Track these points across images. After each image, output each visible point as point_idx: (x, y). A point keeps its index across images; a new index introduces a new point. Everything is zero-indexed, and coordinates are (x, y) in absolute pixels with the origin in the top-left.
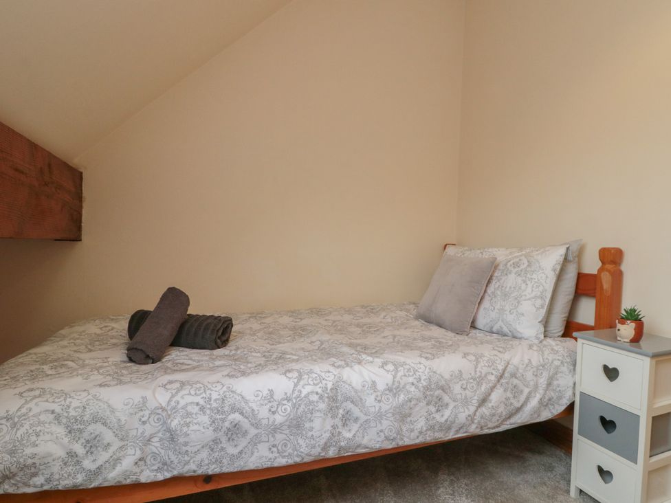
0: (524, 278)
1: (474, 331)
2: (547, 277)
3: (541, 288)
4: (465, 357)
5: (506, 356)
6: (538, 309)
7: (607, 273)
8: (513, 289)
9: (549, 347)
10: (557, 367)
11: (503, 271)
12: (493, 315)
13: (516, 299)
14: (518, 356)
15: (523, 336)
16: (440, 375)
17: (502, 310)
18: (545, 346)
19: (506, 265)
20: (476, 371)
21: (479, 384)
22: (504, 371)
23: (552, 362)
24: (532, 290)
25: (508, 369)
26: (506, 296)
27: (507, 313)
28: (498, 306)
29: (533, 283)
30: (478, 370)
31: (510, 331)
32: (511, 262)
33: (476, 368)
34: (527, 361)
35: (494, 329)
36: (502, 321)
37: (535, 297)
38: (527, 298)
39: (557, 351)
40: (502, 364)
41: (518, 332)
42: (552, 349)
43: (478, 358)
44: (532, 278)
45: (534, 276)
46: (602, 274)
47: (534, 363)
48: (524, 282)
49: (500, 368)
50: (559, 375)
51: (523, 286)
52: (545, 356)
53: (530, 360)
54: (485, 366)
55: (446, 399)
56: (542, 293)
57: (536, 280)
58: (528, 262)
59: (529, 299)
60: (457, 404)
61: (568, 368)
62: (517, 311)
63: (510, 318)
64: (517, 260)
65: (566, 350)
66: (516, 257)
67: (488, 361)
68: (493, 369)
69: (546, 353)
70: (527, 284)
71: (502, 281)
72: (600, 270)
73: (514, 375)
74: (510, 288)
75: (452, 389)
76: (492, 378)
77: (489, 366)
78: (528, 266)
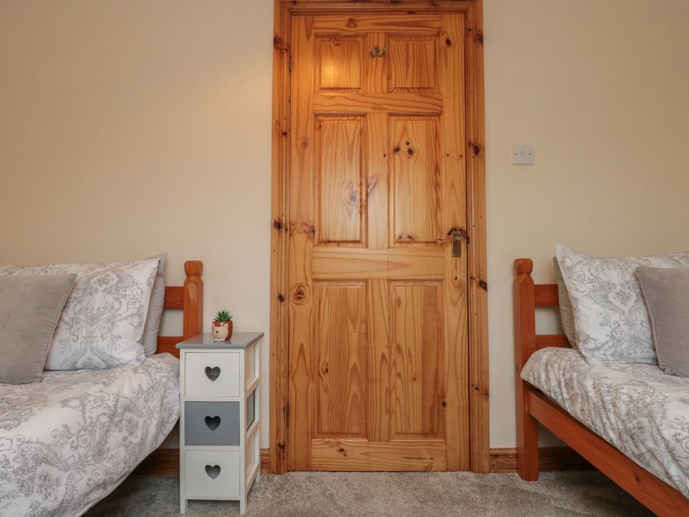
0: (116, 296)
1: (48, 374)
2: (142, 292)
3: (137, 305)
4: (66, 405)
5: (113, 389)
6: (136, 327)
7: (193, 284)
8: (102, 310)
9: (153, 366)
10: (166, 383)
11: (85, 290)
12: (76, 346)
13: (109, 320)
14: (127, 385)
15: (121, 361)
16: (38, 442)
17: (90, 338)
18: (149, 366)
19: (88, 281)
20: (84, 418)
21: (92, 433)
22: (116, 406)
23: (160, 381)
24: (128, 308)
25: (120, 404)
26: (93, 320)
27: (99, 339)
28: (84, 334)
29: (128, 299)
30: (87, 415)
31: (104, 361)
32: (95, 279)
33: (84, 414)
34: (137, 388)
35: (79, 365)
36: (91, 351)
37: (132, 315)
38: (122, 318)
39: (161, 368)
40: (112, 398)
41: (116, 359)
42: (157, 367)
43: (83, 400)
44: (126, 295)
45: (128, 292)
46: (189, 285)
47: (145, 388)
48: (117, 299)
49: (111, 404)
50: (168, 391)
51: (116, 305)
52: (153, 377)
53: (140, 385)
54: (94, 408)
55: (54, 472)
56: (138, 309)
57: (131, 297)
58: (118, 277)
59: (124, 319)
60: (70, 472)
61: (173, 382)
62: (112, 335)
63: (102, 345)
64: (103, 276)
65: (168, 365)
66: (100, 273)
67: (95, 401)
68: (104, 408)
69: (153, 372)
70: (120, 302)
71: (85, 303)
72: (187, 282)
73: (127, 409)
74: (99, 309)
75: (60, 454)
76: (105, 419)
77: (99, 407)
78: (119, 281)
